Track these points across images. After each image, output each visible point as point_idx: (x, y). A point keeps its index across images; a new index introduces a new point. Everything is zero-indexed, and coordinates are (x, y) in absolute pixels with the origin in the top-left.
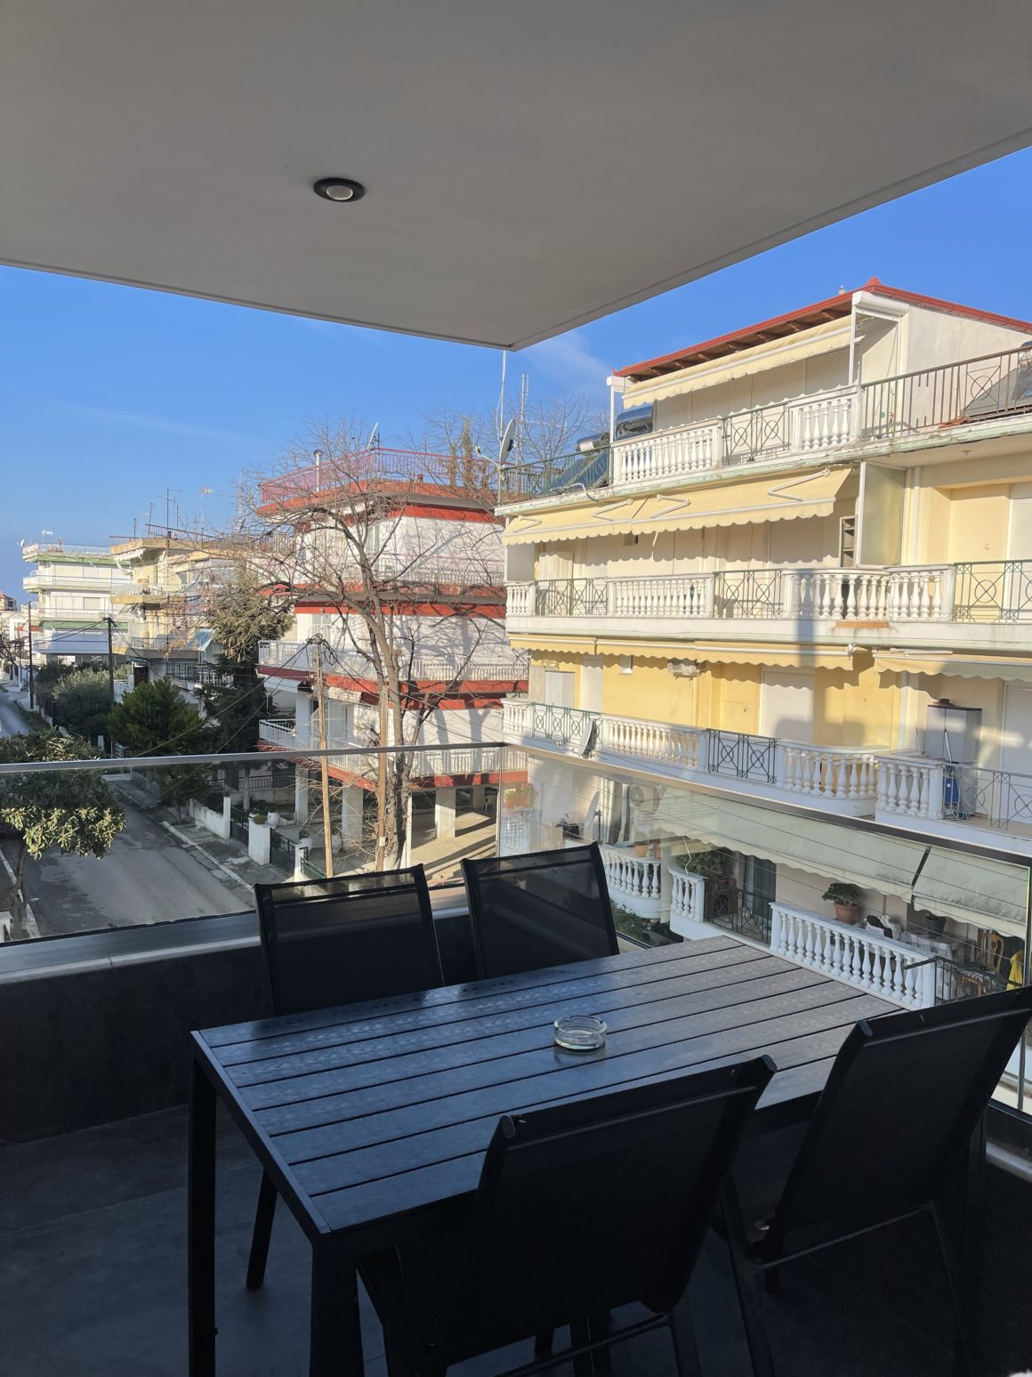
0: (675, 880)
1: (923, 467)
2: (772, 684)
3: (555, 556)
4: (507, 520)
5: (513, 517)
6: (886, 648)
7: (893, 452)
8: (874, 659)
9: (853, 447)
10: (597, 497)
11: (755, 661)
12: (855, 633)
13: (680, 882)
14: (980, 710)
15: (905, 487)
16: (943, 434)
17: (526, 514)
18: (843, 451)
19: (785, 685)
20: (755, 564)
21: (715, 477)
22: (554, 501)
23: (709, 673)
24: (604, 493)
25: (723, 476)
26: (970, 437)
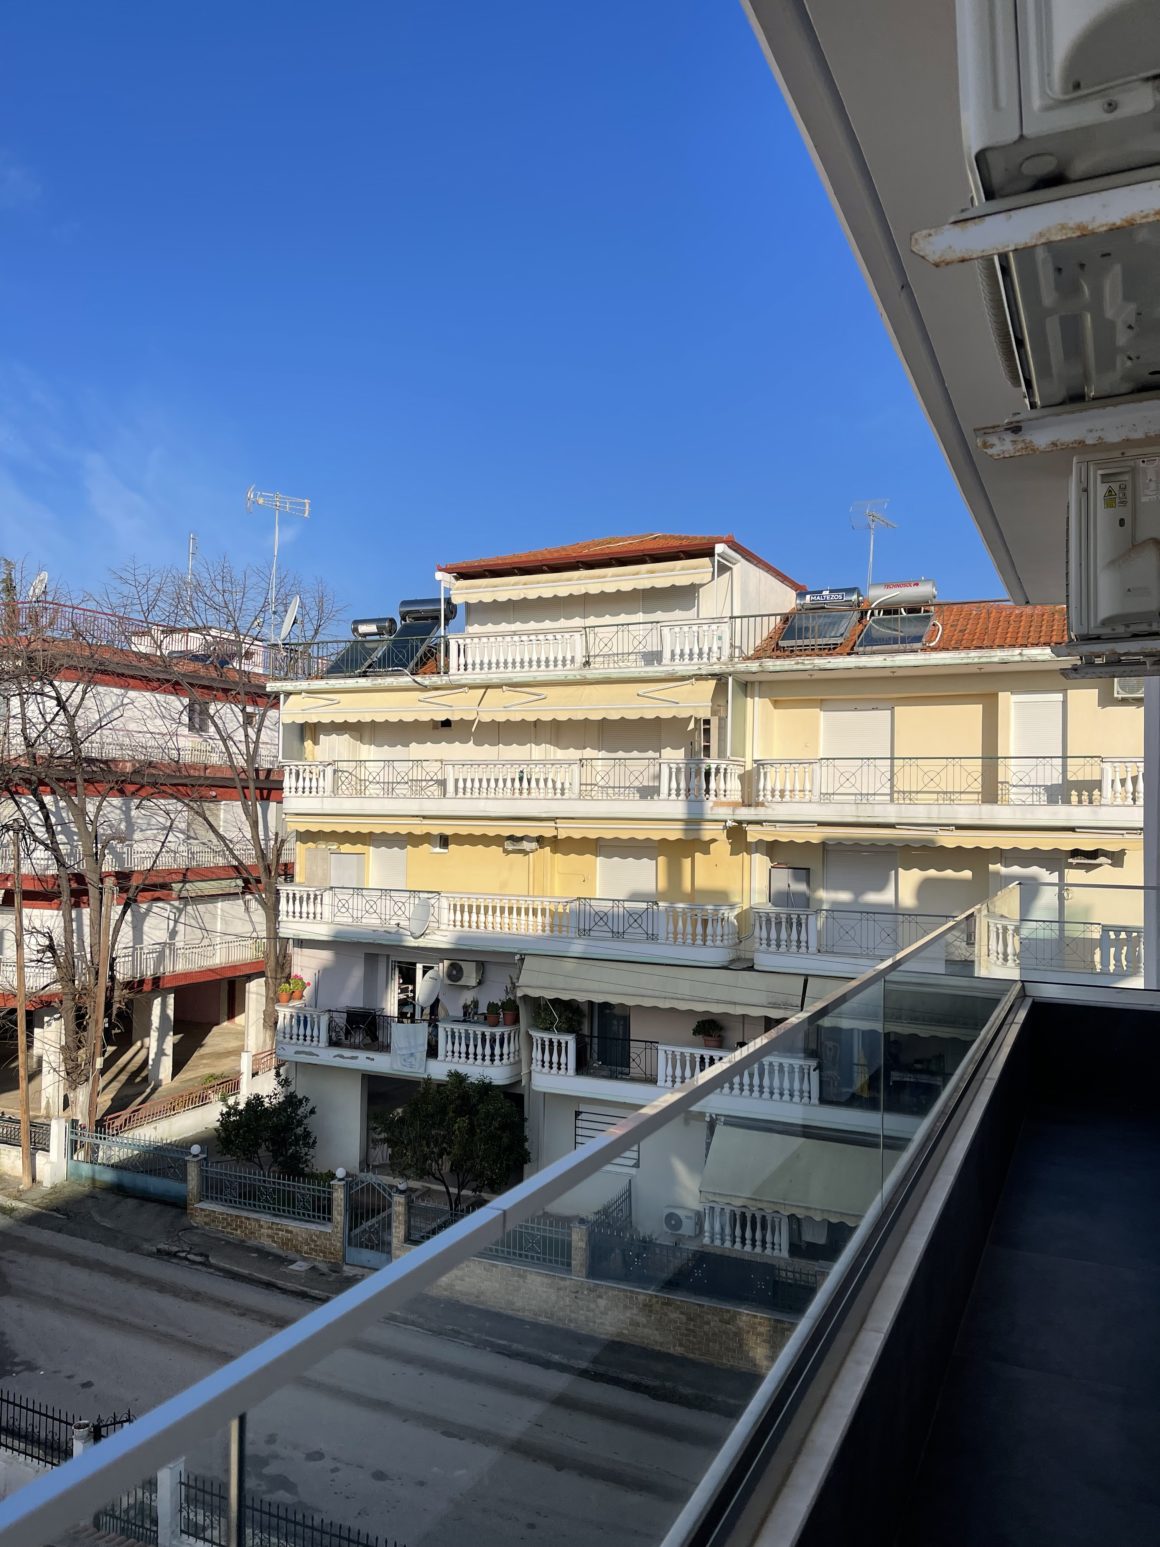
0: (534, 1040)
1: (760, 682)
2: (609, 856)
3: (347, 736)
4: (282, 697)
5: (288, 694)
6: (759, 823)
7: (762, 671)
8: (746, 832)
9: (725, 664)
10: (427, 683)
11: (593, 835)
12: (733, 811)
13: (539, 1042)
14: (809, 869)
15: (746, 697)
16: (806, 662)
17: (310, 692)
18: (715, 667)
19: (624, 857)
20: (589, 753)
21: (578, 677)
22: (363, 682)
23: (548, 849)
24: (435, 680)
25: (588, 676)
26: (829, 666)
